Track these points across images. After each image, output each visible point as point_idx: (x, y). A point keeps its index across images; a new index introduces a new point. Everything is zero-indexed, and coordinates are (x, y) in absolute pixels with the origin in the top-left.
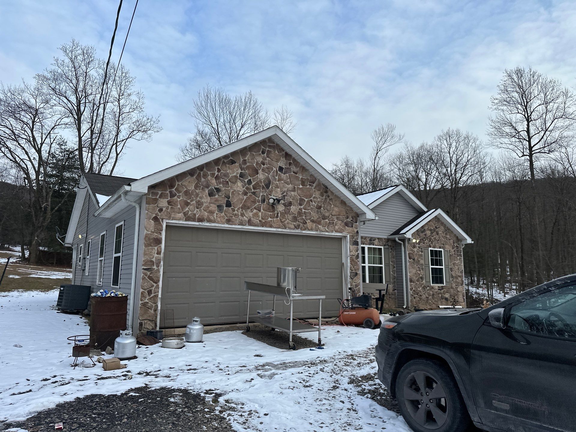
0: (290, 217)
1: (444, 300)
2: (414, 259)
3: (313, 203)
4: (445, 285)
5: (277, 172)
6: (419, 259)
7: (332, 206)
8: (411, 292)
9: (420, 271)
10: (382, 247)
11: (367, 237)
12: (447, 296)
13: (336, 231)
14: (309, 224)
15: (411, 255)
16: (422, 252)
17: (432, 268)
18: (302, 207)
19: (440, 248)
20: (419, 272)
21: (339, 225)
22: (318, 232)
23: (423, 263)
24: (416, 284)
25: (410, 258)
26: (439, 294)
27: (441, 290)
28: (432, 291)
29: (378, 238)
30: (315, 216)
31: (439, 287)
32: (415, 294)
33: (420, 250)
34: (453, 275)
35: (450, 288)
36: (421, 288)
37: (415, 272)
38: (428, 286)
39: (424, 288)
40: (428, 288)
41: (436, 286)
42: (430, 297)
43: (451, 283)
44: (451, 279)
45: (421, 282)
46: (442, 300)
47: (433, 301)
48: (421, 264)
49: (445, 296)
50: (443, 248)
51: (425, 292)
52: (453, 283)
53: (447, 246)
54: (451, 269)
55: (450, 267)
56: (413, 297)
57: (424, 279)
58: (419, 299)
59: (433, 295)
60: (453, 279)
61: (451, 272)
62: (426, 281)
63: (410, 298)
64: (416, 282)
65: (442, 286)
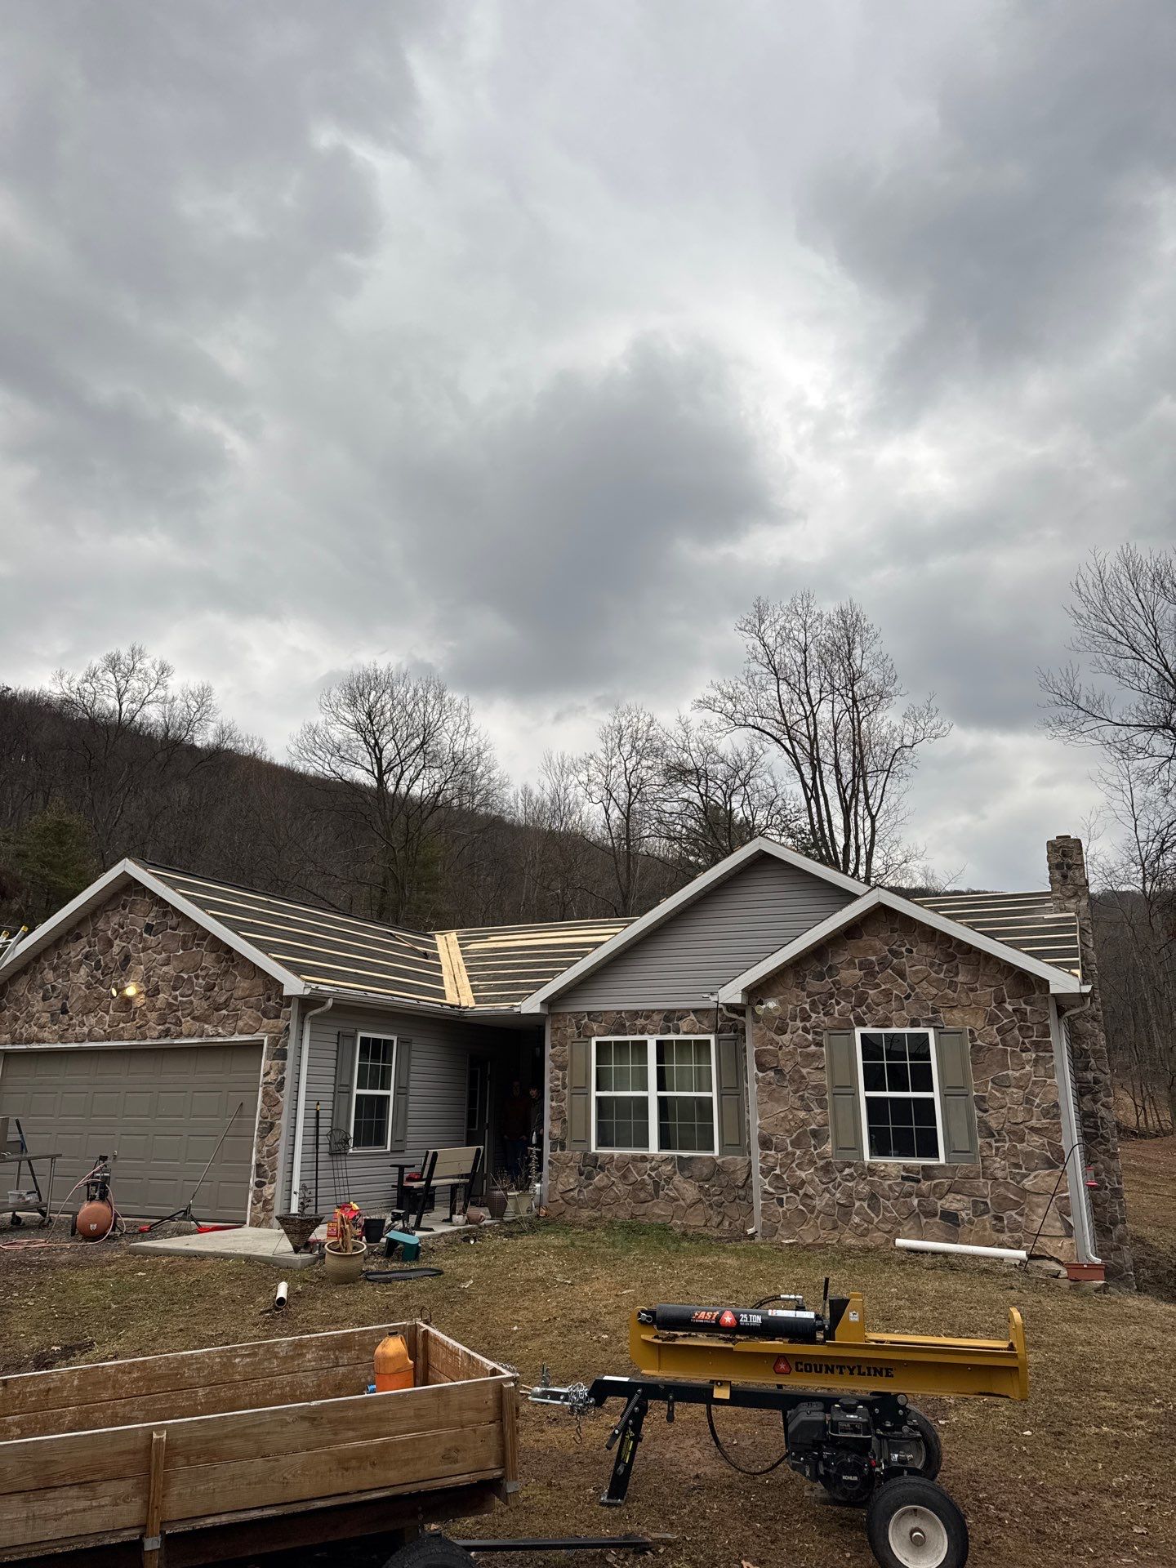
0: (155, 1015)
1: (937, 1219)
2: (778, 1071)
3: (201, 981)
4: (942, 1160)
5: (141, 935)
6: (804, 1071)
7: (239, 978)
8: (767, 1181)
9: (809, 1110)
10: (712, 1038)
11: (653, 1011)
12: (952, 1203)
13: (241, 1033)
14: (188, 1024)
15: (768, 1059)
16: (819, 1045)
17: (868, 1099)
18: (177, 993)
19: (914, 1023)
20: (802, 1114)
21: (248, 1016)
22: (203, 1040)
23: (826, 1082)
24: (788, 1154)
25: (762, 1067)
26: (910, 1195)
27: (918, 1181)
28: (871, 1183)
29: (695, 1011)
30: (200, 1006)
31: (905, 1169)
32: (780, 1191)
33: (810, 1037)
34: (993, 1124)
35: (971, 1175)
36: (812, 1170)
37: (782, 1115)
38: (850, 1165)
39: (827, 1169)
40: (847, 1171)
41: (893, 1163)
42: (857, 1204)
43: (984, 1154)
44: (980, 1141)
45: (812, 1149)
46: (925, 1220)
47: (876, 1220)
48: (815, 1087)
49: (946, 1207)
50: (930, 1023)
51: (830, 1185)
52: (996, 1155)
53: (957, 1015)
54: (981, 1100)
55: (975, 1094)
56: (775, 1200)
57: (830, 1140)
58: (801, 1207)
59: (873, 1198)
60: (996, 1141)
61: (981, 1114)
62: (838, 1148)
63: (762, 1202)
64: (786, 1149)
65: (924, 1167)
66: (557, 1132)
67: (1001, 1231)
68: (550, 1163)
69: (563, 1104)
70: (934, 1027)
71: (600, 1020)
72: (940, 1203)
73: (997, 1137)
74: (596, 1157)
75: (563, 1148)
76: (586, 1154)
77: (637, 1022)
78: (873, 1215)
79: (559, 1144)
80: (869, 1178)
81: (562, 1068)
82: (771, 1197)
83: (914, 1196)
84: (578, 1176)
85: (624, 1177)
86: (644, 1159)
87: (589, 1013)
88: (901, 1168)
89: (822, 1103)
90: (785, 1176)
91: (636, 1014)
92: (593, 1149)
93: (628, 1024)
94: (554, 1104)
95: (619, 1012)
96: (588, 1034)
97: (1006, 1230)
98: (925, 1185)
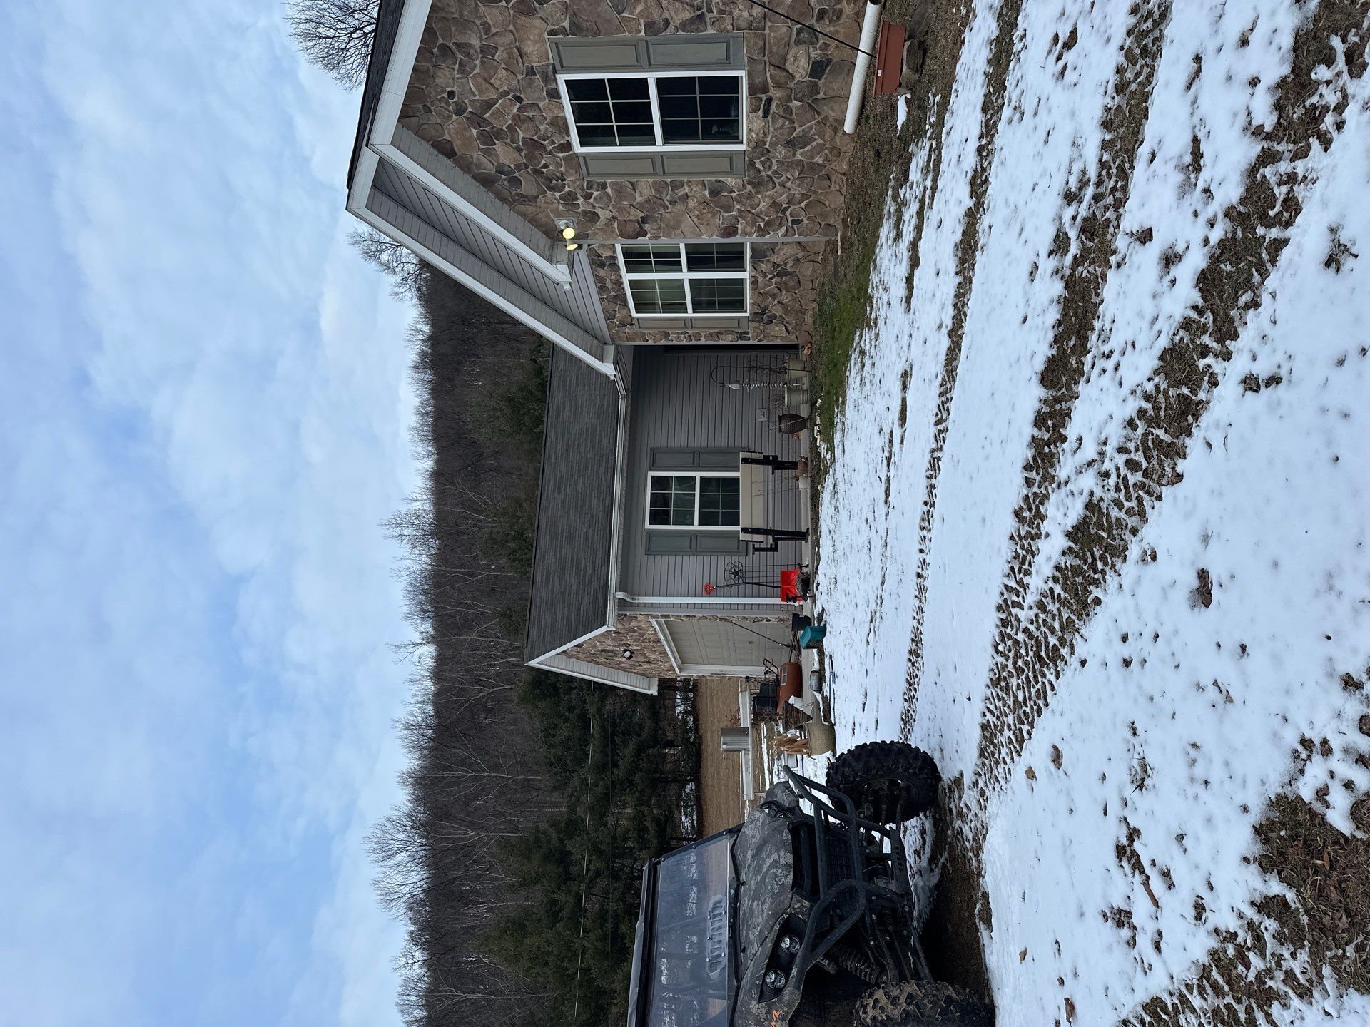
1: (821, 82)
2: (644, 220)
4: (741, 73)
6: (639, 199)
8: (772, 232)
9: (686, 197)
11: (595, 276)
12: (799, 64)
15: (630, 228)
16: (604, 186)
17: (666, 142)
19: (554, 95)
20: (692, 203)
23: (651, 181)
24: (741, 215)
26: (789, 110)
27: (770, 100)
31: (754, 110)
32: (784, 221)
33: (596, 193)
34: (687, 15)
35: (761, 43)
36: (760, 196)
37: (695, 220)
38: (752, 164)
39: (757, 184)
40: (758, 165)
41: (748, 121)
42: (799, 157)
43: (730, 27)
44: (710, 31)
45: (734, 195)
46: (822, 94)
47: (820, 141)
48: (657, 191)
49: (804, 73)
50: (549, 78)
51: (777, 181)
52: (730, 13)
53: (529, 48)
54: (650, 27)
55: (643, 33)
56: (795, 226)
57: (721, 179)
58: (803, 205)
59: (792, 144)
60: (710, 11)
61: (671, 27)
62: (730, 172)
63: (797, 236)
64: (735, 217)
65: (750, 93)
66: (730, 337)
67: (839, 14)
68: (760, 341)
69: (703, 334)
70: (555, 72)
71: (613, 312)
72: (798, 77)
73: (704, 10)
74: (754, 314)
75: (748, 333)
76: (752, 321)
77: (610, 287)
78: (814, 144)
79: (743, 335)
80: (767, 146)
81: (667, 335)
82: (790, 230)
83: (791, 104)
84: (773, 325)
85: (773, 296)
86: (754, 283)
87: (607, 319)
88: (752, 115)
89: (675, 186)
90: (767, 218)
91: (602, 289)
92: (747, 314)
93: (612, 293)
94: (702, 339)
95: (602, 300)
96: (629, 320)
97: (838, 7)
98: (776, 93)
